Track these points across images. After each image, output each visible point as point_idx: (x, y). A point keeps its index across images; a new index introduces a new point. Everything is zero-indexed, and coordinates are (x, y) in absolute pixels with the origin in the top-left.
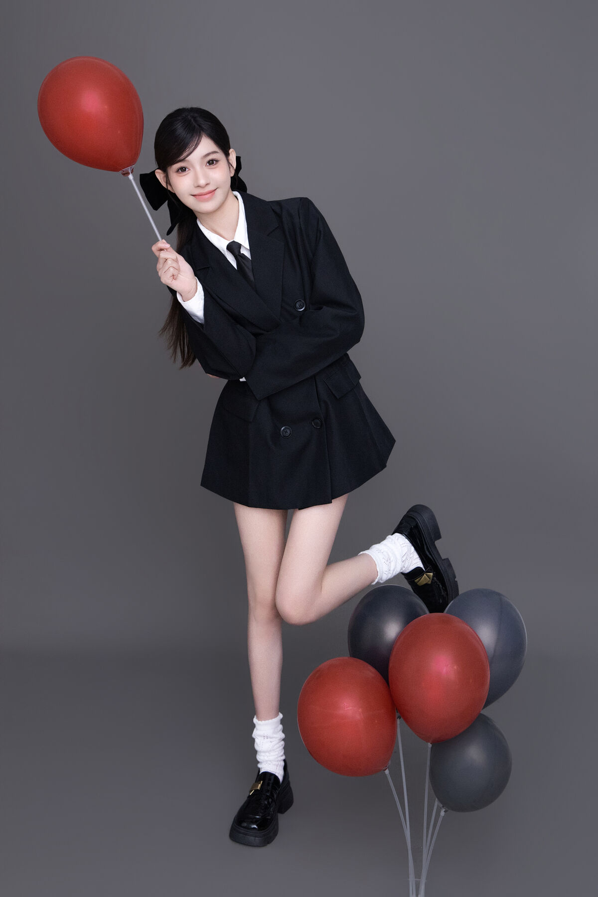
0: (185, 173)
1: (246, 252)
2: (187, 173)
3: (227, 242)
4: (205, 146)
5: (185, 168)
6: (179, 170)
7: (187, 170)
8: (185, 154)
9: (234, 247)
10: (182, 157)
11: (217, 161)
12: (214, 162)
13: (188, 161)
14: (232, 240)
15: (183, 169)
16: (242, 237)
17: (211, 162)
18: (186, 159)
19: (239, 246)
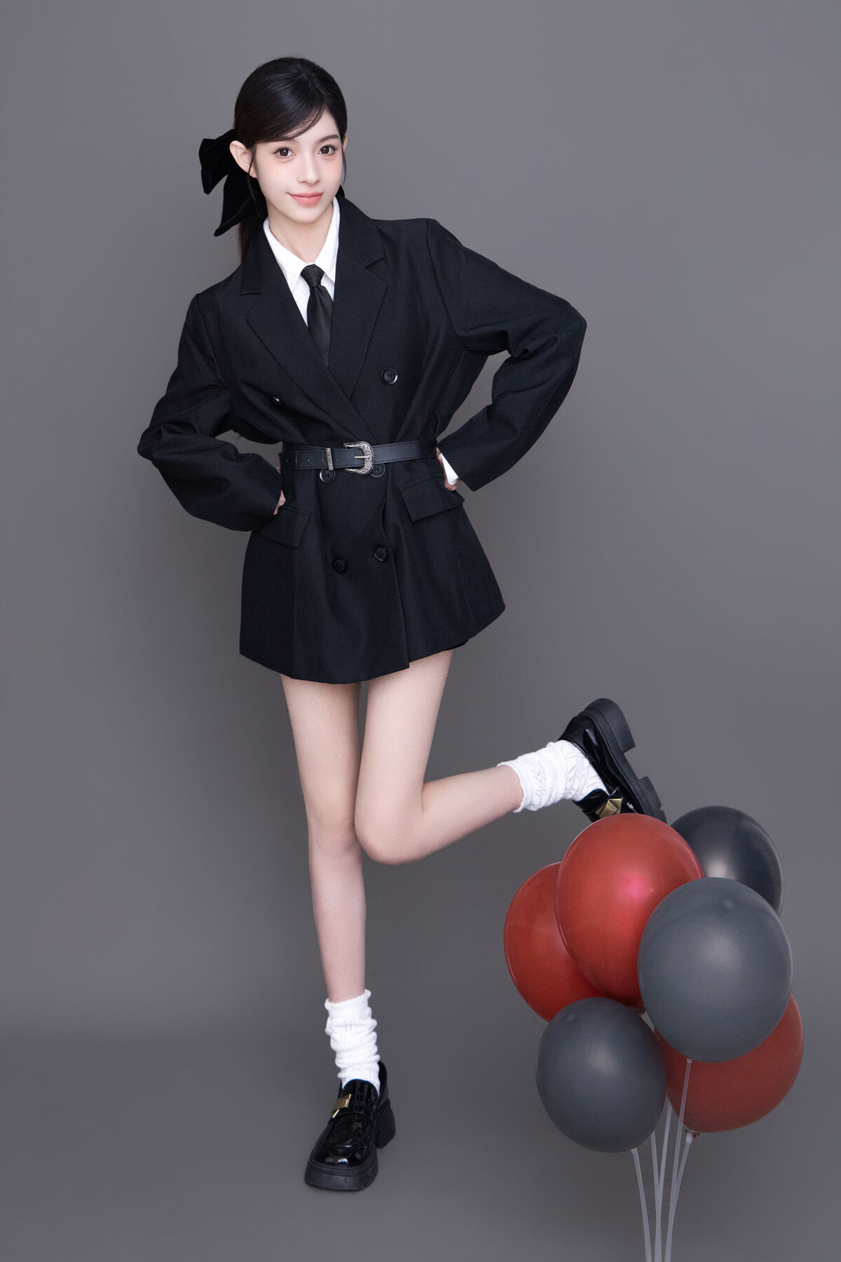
0: (284, 159)
1: (328, 284)
2: (287, 159)
3: (302, 265)
4: (325, 125)
5: (287, 150)
6: (277, 151)
7: (290, 153)
8: (295, 132)
9: (312, 275)
10: (290, 134)
11: (334, 149)
12: (330, 149)
13: (297, 142)
14: (311, 264)
15: (283, 152)
16: (327, 261)
17: (325, 150)
18: (296, 139)
19: (321, 273)
